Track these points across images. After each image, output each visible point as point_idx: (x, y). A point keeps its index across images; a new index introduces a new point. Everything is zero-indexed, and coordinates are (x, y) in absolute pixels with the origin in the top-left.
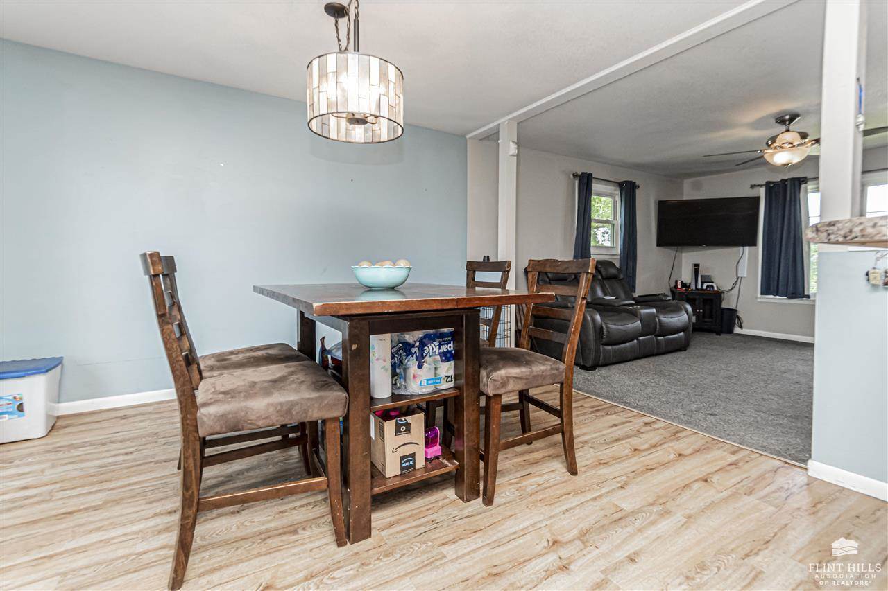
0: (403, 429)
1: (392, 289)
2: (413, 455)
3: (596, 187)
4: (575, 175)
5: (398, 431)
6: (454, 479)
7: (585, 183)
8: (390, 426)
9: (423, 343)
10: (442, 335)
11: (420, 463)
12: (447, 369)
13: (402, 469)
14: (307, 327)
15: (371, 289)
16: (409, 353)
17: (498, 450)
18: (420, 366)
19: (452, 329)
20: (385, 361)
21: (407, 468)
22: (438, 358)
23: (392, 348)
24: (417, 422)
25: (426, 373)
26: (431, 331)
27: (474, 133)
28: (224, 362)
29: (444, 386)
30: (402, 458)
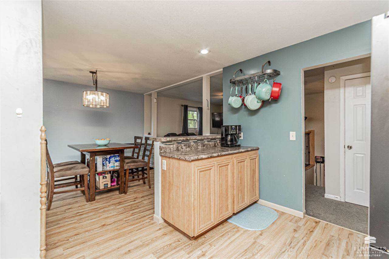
0: (105, 178)
1: (105, 145)
2: (107, 184)
3: (189, 109)
4: (182, 106)
5: (103, 178)
6: (118, 189)
7: (186, 108)
8: (101, 177)
9: (110, 158)
10: (116, 156)
11: (109, 186)
12: (117, 164)
13: (104, 187)
14: (83, 156)
15: (99, 146)
16: (107, 160)
17: (128, 181)
18: (109, 163)
19: (118, 155)
20: (100, 162)
21: (106, 187)
22: (114, 161)
23: (103, 159)
24: (108, 176)
25: (111, 165)
26: (112, 155)
27: (148, 93)
28: (59, 165)
29: (116, 168)
30: (104, 185)
